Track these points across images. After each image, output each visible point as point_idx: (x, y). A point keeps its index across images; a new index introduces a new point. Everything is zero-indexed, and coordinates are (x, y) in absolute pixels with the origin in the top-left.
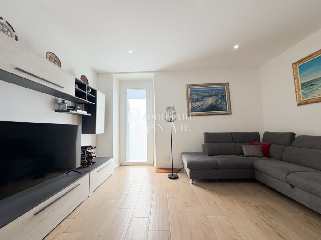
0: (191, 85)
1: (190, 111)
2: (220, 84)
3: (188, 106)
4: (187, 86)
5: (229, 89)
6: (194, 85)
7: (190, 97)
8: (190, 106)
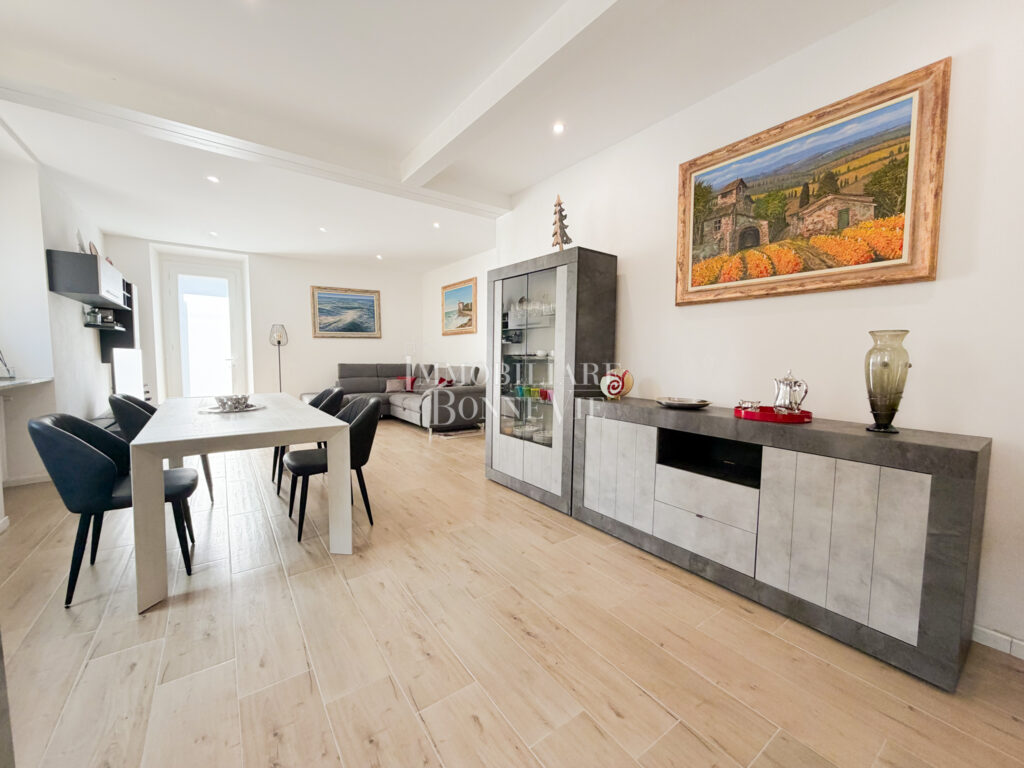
0: (319, 288)
1: (318, 329)
2: (367, 291)
3: (314, 323)
4: (313, 288)
5: (379, 300)
6: (325, 288)
8: (318, 321)
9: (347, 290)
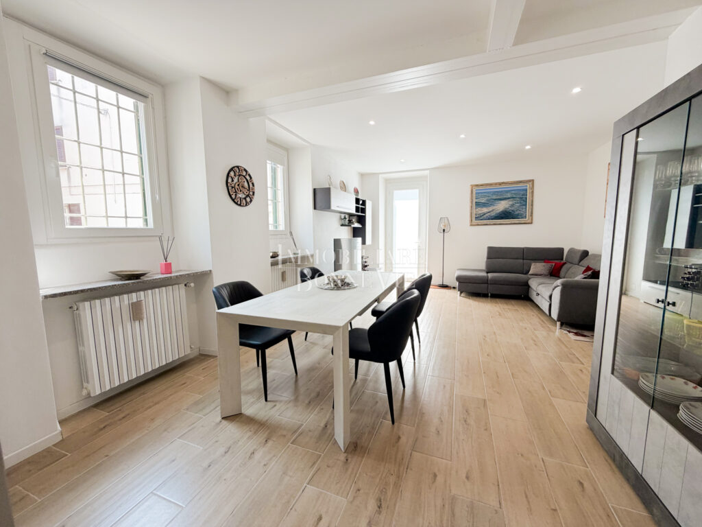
0: (477, 185)
1: (474, 219)
2: (521, 182)
4: (472, 186)
5: (532, 188)
6: (482, 185)
7: (475, 201)
8: (474, 212)
9: (500, 184)
